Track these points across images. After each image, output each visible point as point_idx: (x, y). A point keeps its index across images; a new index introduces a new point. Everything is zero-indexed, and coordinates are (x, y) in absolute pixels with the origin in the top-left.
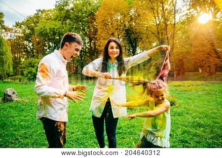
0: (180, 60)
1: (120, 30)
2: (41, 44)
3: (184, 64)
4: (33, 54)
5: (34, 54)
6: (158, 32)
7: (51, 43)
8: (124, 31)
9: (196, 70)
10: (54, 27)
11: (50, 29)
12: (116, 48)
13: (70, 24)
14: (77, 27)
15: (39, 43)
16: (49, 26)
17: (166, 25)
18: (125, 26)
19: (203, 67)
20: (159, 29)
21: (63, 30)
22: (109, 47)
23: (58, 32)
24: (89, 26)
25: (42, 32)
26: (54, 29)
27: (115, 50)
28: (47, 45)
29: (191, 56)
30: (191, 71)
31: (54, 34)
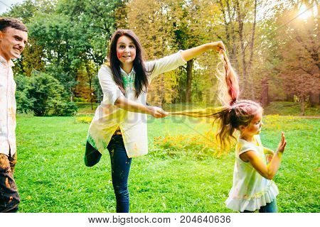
0: (263, 83)
1: (166, 32)
2: (36, 53)
3: (269, 88)
4: (22, 68)
5: (24, 68)
6: (228, 36)
7: (52, 51)
8: (173, 34)
9: (289, 99)
10: (57, 24)
11: (51, 27)
12: (130, 46)
13: (84, 20)
14: (96, 25)
15: (31, 51)
16: (49, 22)
17: (241, 25)
18: (175, 24)
19: (300, 93)
20: (230, 30)
21: (72, 30)
22: (118, 45)
23: (64, 32)
24: (115, 25)
25: (37, 32)
26: (57, 27)
27: (128, 49)
28: (46, 53)
29: (280, 76)
30: (281, 100)
31: (58, 36)
